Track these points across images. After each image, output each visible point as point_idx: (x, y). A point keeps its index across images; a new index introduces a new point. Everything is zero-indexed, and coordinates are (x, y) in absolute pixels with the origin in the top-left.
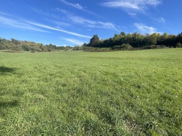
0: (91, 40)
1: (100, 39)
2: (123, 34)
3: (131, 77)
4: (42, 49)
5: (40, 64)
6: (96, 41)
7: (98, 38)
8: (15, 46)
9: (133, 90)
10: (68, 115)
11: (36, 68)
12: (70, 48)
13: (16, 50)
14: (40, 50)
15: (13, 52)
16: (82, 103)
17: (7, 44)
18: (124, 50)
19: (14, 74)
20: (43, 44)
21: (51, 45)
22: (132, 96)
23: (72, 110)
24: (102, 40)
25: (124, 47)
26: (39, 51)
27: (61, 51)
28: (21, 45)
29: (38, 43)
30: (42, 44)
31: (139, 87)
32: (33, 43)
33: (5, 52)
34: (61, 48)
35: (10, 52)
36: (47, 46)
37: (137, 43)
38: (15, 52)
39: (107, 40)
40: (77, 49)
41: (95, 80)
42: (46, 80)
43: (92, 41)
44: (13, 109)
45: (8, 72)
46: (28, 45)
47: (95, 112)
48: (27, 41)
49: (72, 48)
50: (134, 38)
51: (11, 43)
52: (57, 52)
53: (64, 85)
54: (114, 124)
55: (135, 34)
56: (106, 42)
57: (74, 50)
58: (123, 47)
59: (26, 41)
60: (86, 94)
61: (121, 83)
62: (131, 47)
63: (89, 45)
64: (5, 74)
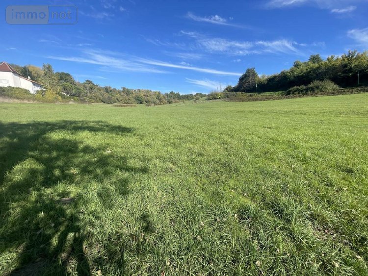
0: (241, 79)
1: (260, 76)
2: (314, 59)
3: (331, 151)
4: (160, 100)
5: (161, 123)
6: (251, 80)
7: (255, 75)
8: (127, 98)
9: (334, 176)
10: (212, 195)
11: (157, 128)
12: (202, 96)
13: (127, 102)
14: (158, 101)
15: (124, 106)
16: (232, 183)
17: (118, 96)
18: (316, 94)
19: (134, 135)
20: (161, 92)
21: (172, 93)
22: (330, 185)
23: (216, 190)
24: (263, 77)
25: (318, 88)
26: (155, 104)
27: (187, 102)
28: (134, 95)
29: (155, 91)
30: (159, 93)
31: (349, 171)
32: (148, 91)
33: (116, 106)
34: (188, 97)
35: (122, 106)
36: (167, 95)
37: (355, 76)
38: (127, 106)
39: (275, 77)
40: (213, 97)
41: (251, 150)
42: (174, 146)
43: (244, 81)
44: (145, 176)
45: (128, 132)
46: (142, 95)
47: (253, 198)
48: (141, 89)
49: (205, 96)
50: (345, 66)
51: (122, 93)
52: (181, 104)
53: (200, 155)
54: (289, 221)
55: (350, 58)
56: (271, 80)
57: (209, 99)
58: (312, 89)
59: (139, 90)
60: (237, 170)
61: (305, 160)
62: (336, 87)
63: (236, 90)
64: (126, 136)
